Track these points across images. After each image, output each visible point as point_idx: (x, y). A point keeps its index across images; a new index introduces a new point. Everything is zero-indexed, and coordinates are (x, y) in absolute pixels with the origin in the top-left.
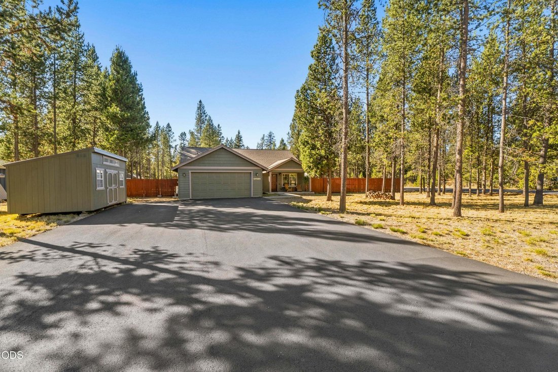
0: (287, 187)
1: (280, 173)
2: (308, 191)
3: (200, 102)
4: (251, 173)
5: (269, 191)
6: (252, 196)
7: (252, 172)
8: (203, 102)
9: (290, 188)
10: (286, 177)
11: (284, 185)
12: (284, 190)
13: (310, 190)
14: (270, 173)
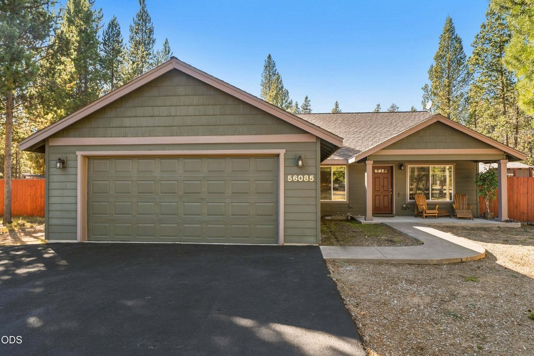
0: (422, 203)
1: (401, 165)
2: (496, 216)
3: (269, 57)
4: (278, 155)
5: (364, 213)
6: (281, 242)
7: (282, 152)
8: (273, 58)
9: (431, 206)
10: (422, 177)
11: (412, 197)
12: (413, 211)
13: (505, 215)
14: (369, 164)
